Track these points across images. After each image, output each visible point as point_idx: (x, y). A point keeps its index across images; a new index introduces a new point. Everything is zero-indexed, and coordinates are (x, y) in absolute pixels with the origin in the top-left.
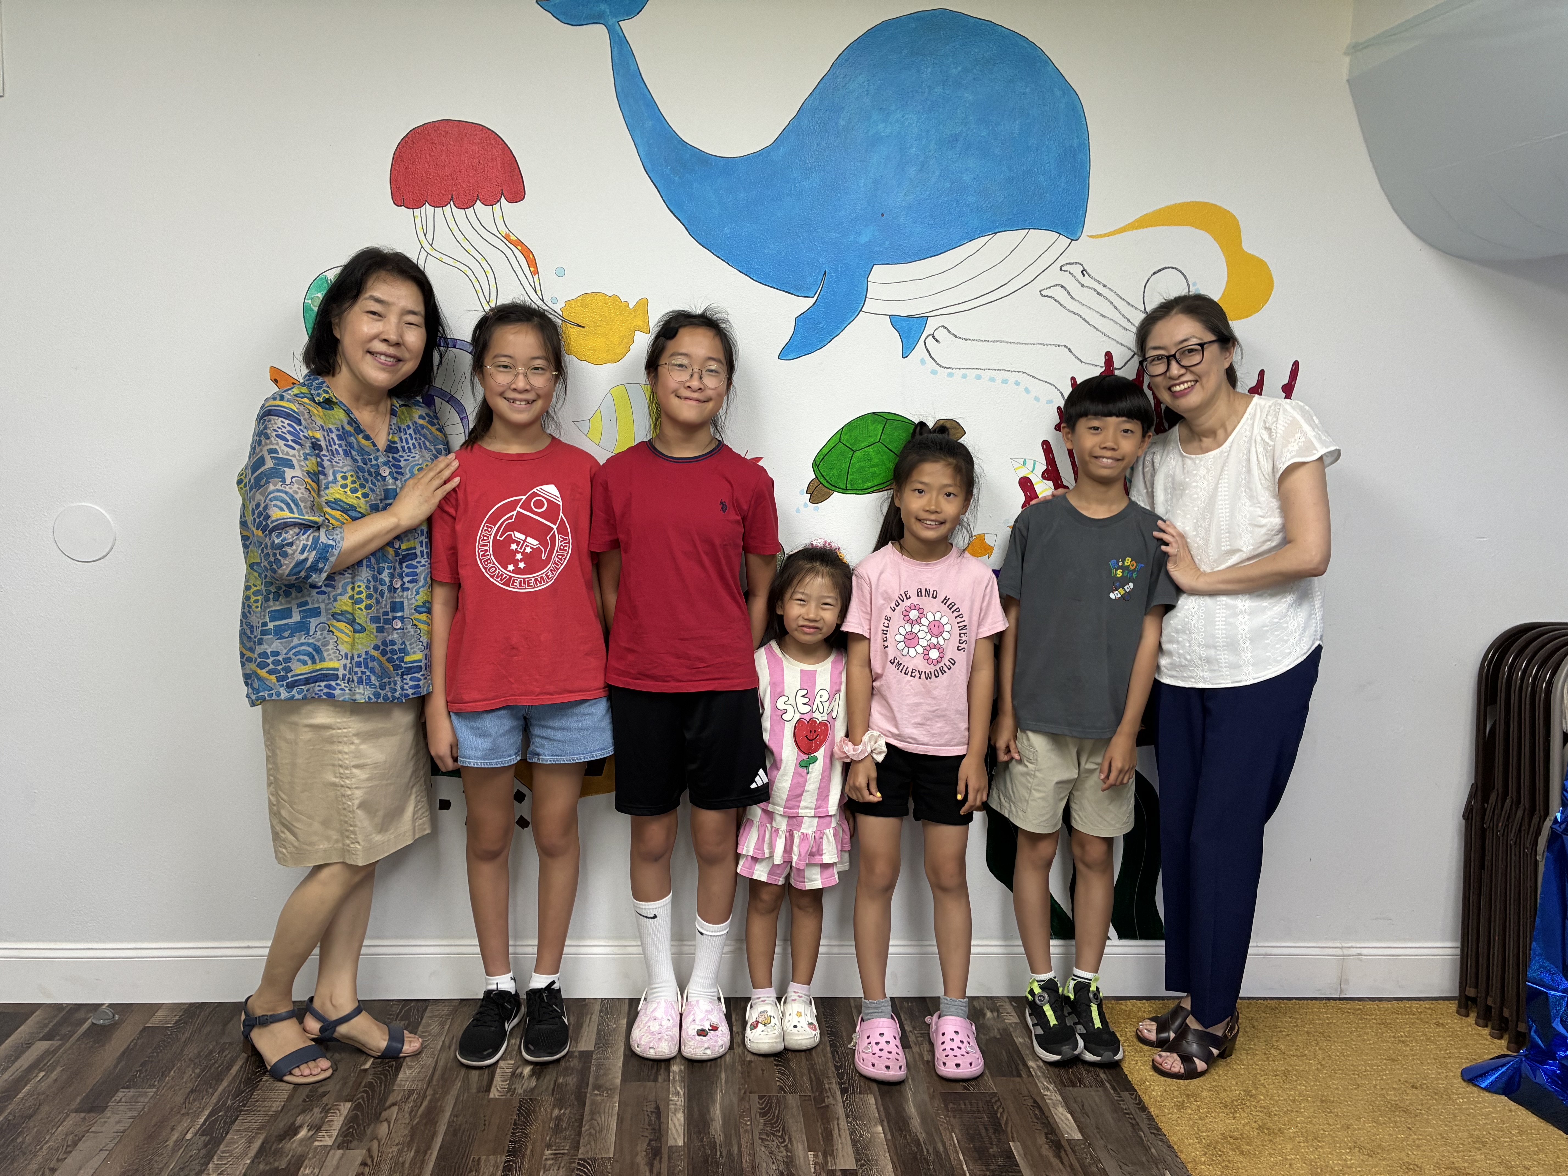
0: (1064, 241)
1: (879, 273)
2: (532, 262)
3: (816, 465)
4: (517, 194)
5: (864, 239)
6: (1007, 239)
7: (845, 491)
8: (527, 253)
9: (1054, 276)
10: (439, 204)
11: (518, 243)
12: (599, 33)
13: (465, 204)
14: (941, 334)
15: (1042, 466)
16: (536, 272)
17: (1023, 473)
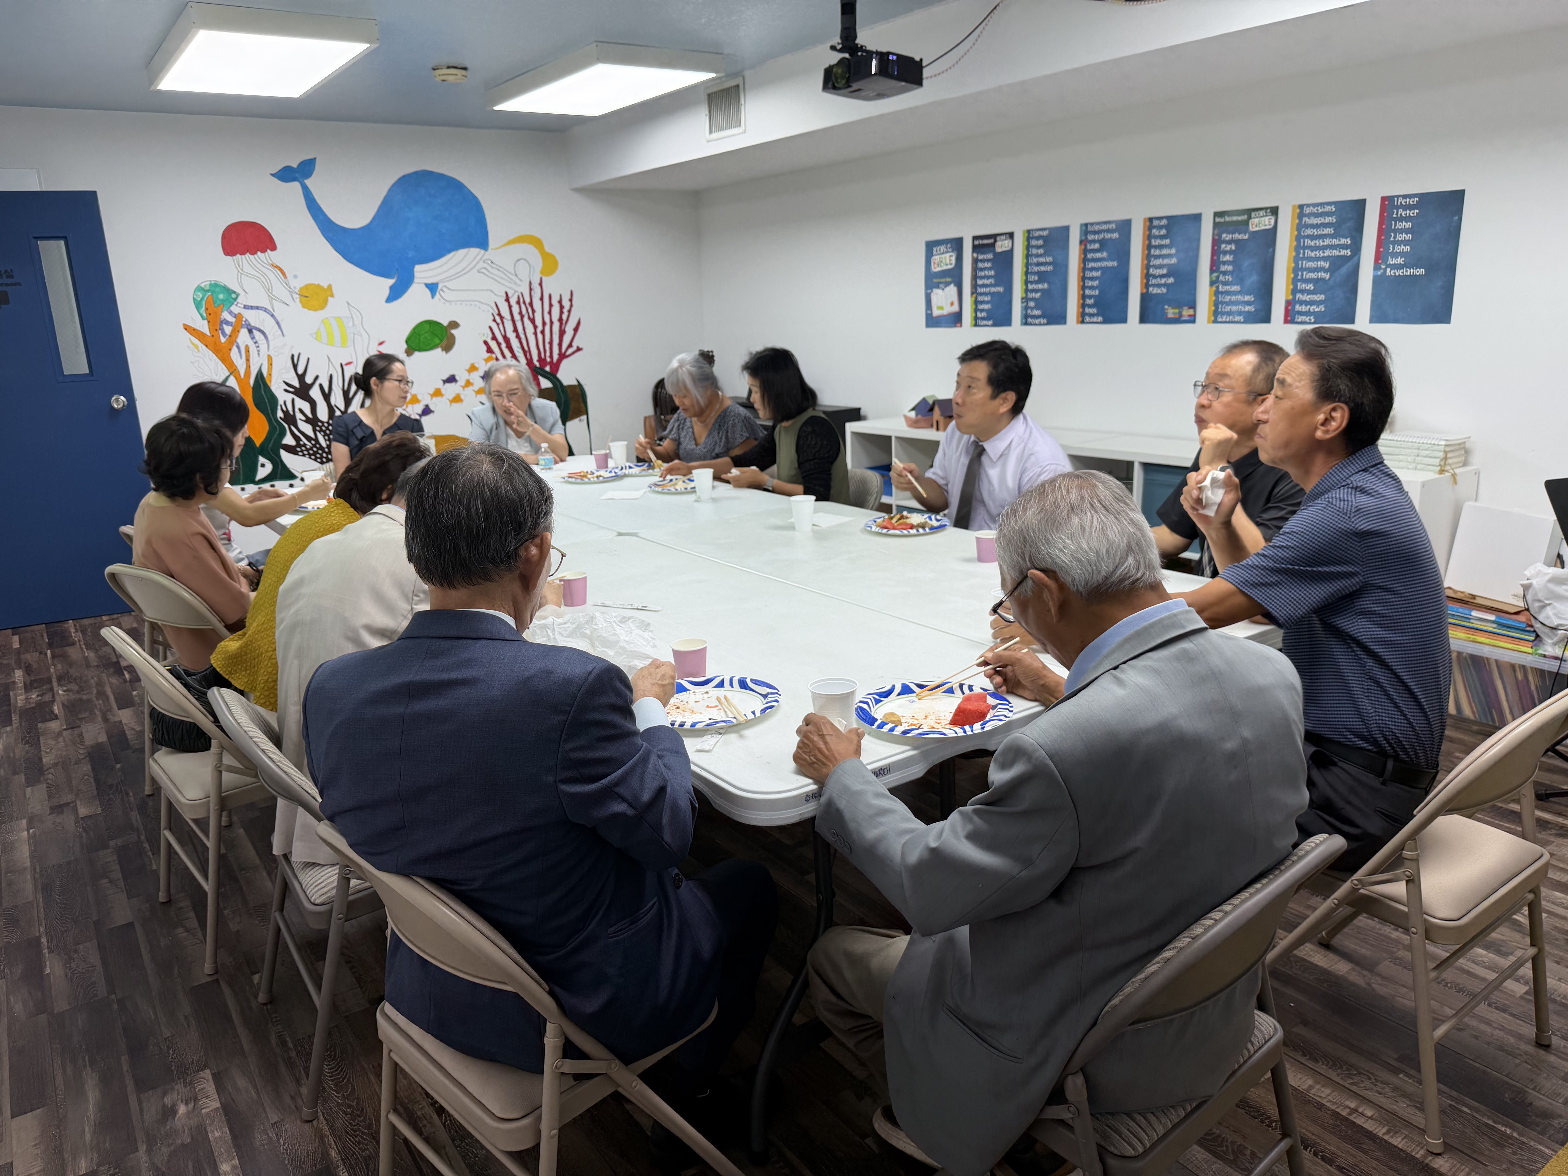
0: (483, 252)
1: (418, 268)
2: (284, 274)
3: (407, 342)
4: (274, 248)
5: (410, 255)
6: (462, 252)
7: (419, 350)
8: (281, 270)
9: (481, 265)
10: (242, 253)
11: (277, 267)
12: (296, 185)
13: (253, 253)
14: (444, 289)
15: (490, 335)
16: (285, 277)
17: (484, 338)
